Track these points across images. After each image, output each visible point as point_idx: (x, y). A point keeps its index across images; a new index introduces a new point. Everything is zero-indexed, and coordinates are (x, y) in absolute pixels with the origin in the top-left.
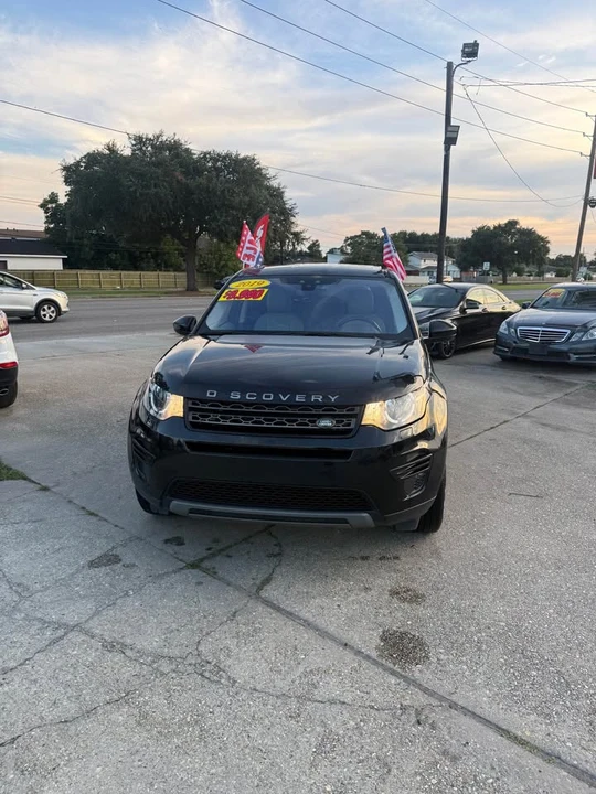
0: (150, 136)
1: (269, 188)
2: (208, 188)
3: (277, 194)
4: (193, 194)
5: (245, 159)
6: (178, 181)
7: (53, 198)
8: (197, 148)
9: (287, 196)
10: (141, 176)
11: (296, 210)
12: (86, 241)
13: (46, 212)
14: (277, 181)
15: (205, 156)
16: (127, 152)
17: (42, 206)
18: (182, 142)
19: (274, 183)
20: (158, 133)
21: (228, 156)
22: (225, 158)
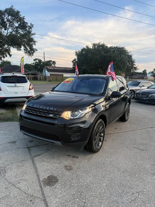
0: (97, 43)
1: (128, 55)
2: (110, 56)
3: (130, 57)
4: (106, 57)
5: (121, 48)
6: (102, 55)
7: (75, 60)
8: (109, 46)
9: (133, 57)
10: (93, 53)
11: (135, 61)
12: (81, 70)
13: (73, 63)
14: (131, 53)
15: (111, 48)
16: (91, 48)
17: (72, 62)
18: (105, 44)
19: (130, 54)
20: (99, 42)
21: (117, 47)
22: (115, 48)
